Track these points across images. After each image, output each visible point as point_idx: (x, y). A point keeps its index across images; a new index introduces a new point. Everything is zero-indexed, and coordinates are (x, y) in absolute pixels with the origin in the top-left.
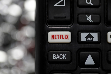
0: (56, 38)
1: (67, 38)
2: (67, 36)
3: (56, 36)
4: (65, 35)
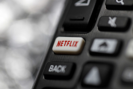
0: (62, 45)
1: (76, 45)
2: (76, 43)
4: (74, 42)
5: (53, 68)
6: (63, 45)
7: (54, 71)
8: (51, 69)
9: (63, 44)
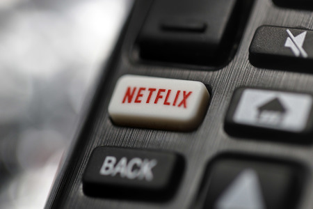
0: (140, 99)
1: (184, 103)
2: (186, 95)
3: (142, 92)
4: (179, 92)
5: (115, 165)
6: (144, 99)
7: (118, 174)
8: (107, 169)
9: (141, 96)
